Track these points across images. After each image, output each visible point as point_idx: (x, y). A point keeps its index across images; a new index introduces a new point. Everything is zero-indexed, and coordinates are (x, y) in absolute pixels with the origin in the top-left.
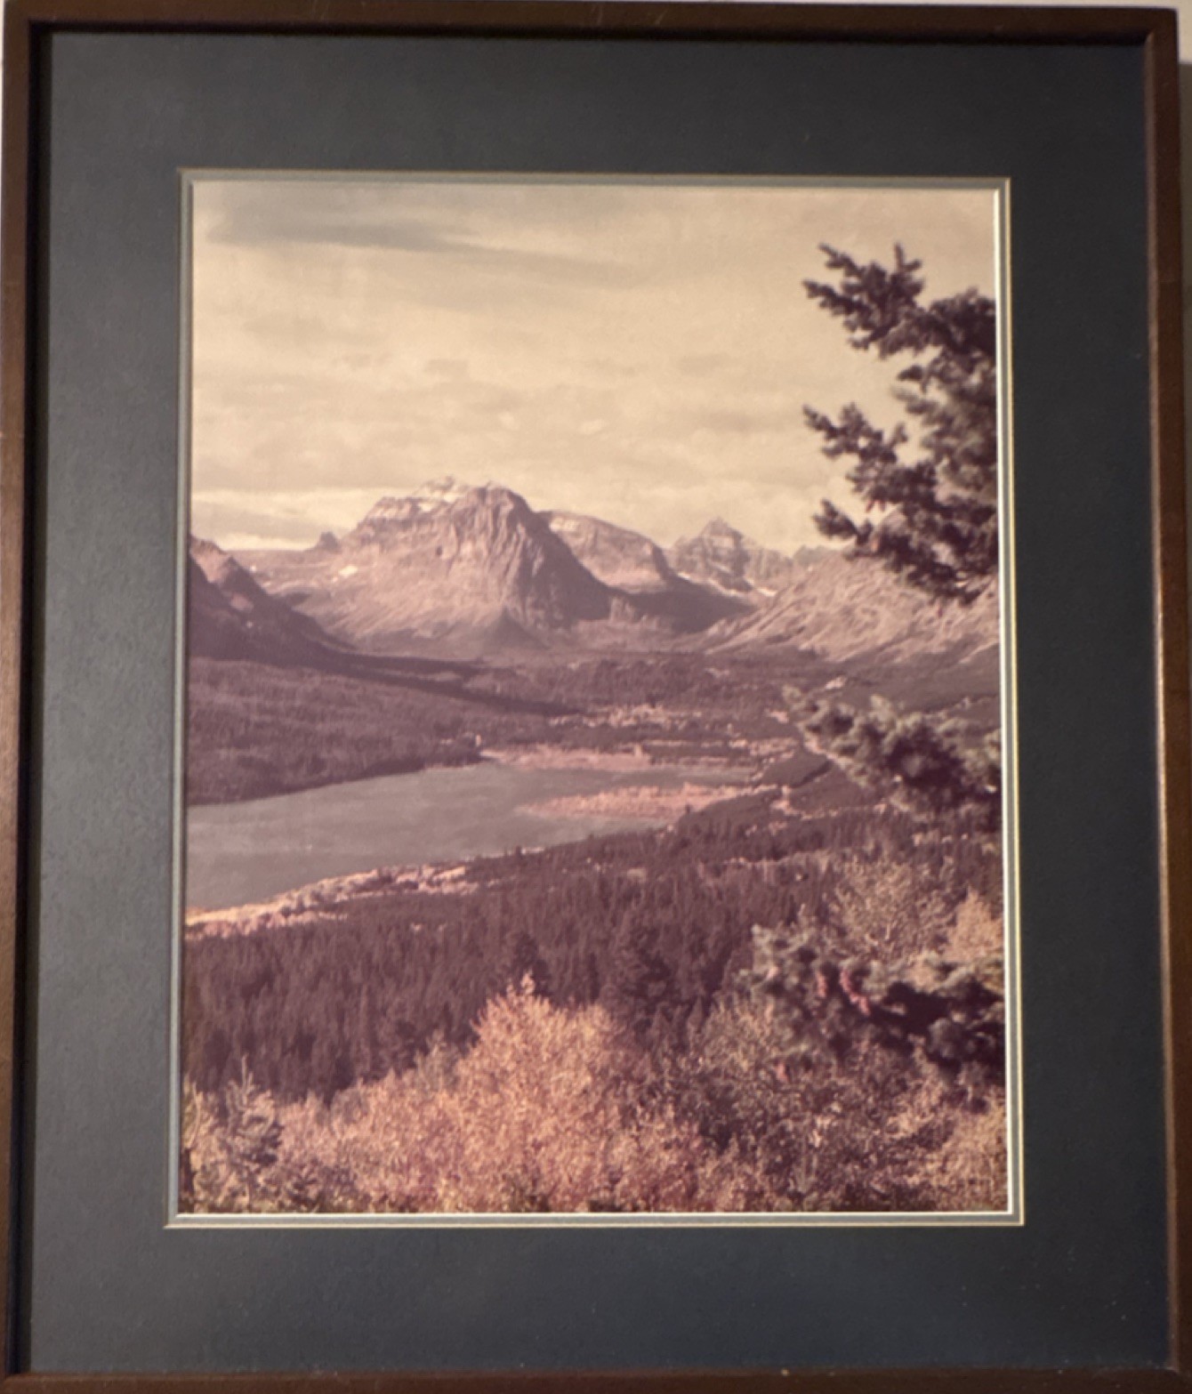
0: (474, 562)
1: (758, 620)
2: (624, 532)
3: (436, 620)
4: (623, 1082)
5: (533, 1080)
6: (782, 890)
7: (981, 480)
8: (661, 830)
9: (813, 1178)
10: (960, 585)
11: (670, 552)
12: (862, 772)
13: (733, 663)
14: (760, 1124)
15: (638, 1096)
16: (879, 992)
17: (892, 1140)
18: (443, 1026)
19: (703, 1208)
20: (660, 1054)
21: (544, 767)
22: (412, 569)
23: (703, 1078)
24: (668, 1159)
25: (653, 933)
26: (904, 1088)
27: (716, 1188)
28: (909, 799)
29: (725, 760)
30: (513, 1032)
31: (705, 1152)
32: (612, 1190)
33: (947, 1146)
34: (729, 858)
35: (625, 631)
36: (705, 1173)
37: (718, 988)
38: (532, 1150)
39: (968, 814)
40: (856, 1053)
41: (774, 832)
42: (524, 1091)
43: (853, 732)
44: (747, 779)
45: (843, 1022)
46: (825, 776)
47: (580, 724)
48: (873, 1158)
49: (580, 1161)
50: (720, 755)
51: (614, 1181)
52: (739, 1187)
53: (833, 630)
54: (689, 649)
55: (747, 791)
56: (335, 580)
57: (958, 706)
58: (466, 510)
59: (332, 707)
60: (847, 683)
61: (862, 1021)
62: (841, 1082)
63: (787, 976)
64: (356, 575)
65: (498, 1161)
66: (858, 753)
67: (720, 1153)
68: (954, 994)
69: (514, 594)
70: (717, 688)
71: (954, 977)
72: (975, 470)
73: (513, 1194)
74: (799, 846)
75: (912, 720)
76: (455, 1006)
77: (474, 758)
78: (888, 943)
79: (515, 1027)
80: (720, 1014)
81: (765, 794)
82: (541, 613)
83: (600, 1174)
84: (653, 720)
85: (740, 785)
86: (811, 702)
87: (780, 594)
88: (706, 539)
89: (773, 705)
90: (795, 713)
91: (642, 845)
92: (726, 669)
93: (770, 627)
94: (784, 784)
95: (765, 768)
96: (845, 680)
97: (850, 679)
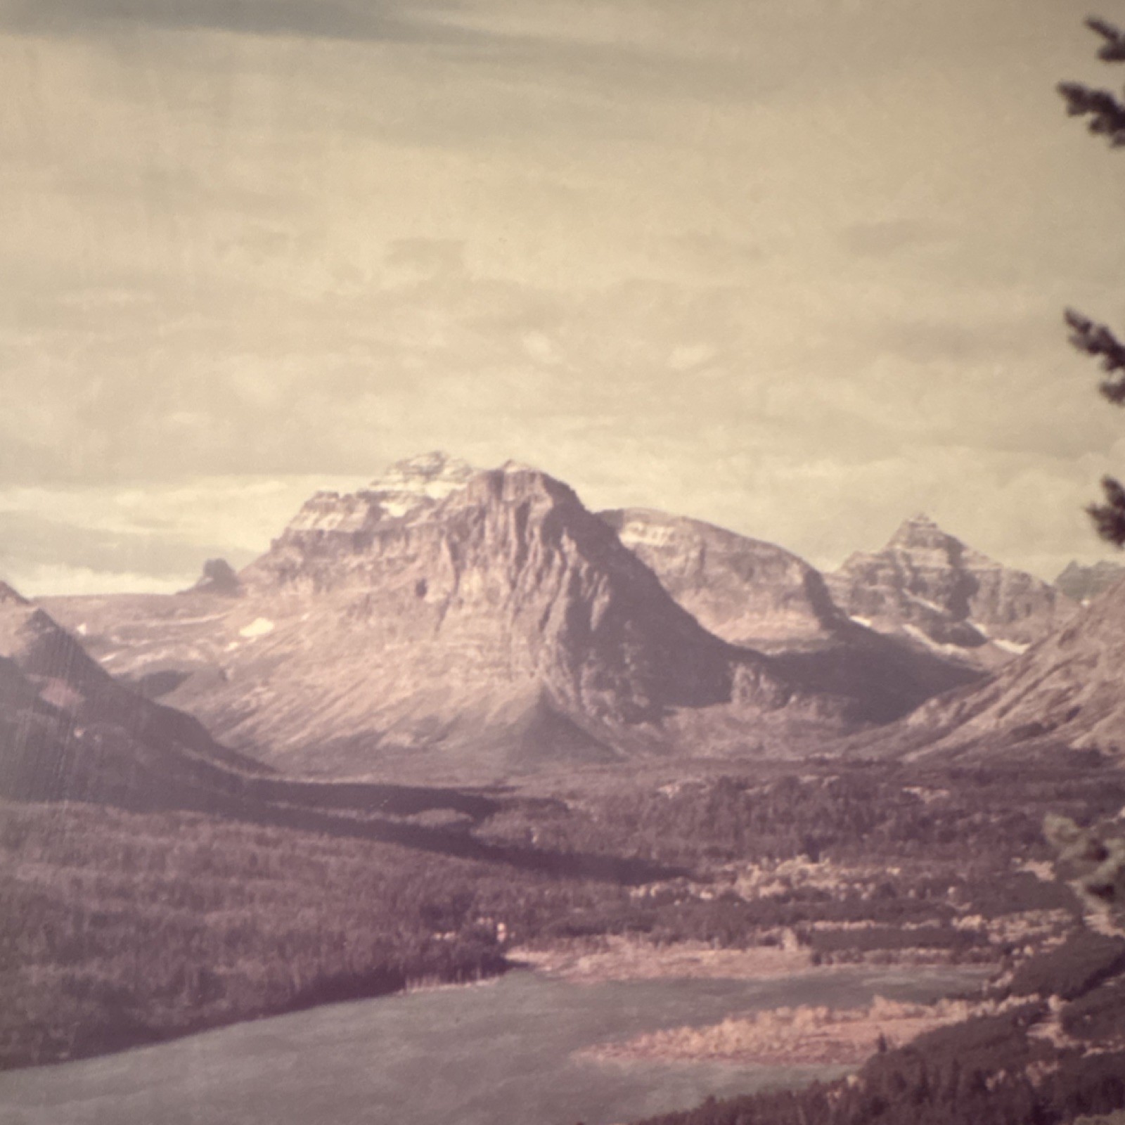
0: (485, 607)
1: (994, 698)
2: (753, 543)
3: (419, 715)
8: (835, 1085)
11: (835, 577)
13: (954, 776)
21: (623, 975)
22: (372, 621)
29: (945, 952)
35: (759, 724)
41: (1036, 1081)
44: (985, 986)
46: (1123, 976)
47: (683, 896)
50: (937, 945)
55: (988, 1006)
56: (233, 646)
58: (468, 511)
59: (234, 881)
64: (270, 637)
69: (559, 663)
70: (926, 823)
74: (1082, 1105)
77: (497, 966)
81: (1016, 1013)
82: (607, 696)
84: (814, 884)
85: (972, 997)
86: (1094, 842)
87: (1033, 649)
88: (898, 554)
89: (1027, 849)
90: (1067, 863)
91: (800, 1111)
92: (941, 788)
93: (1018, 709)
94: (1051, 993)
95: (1017, 963)
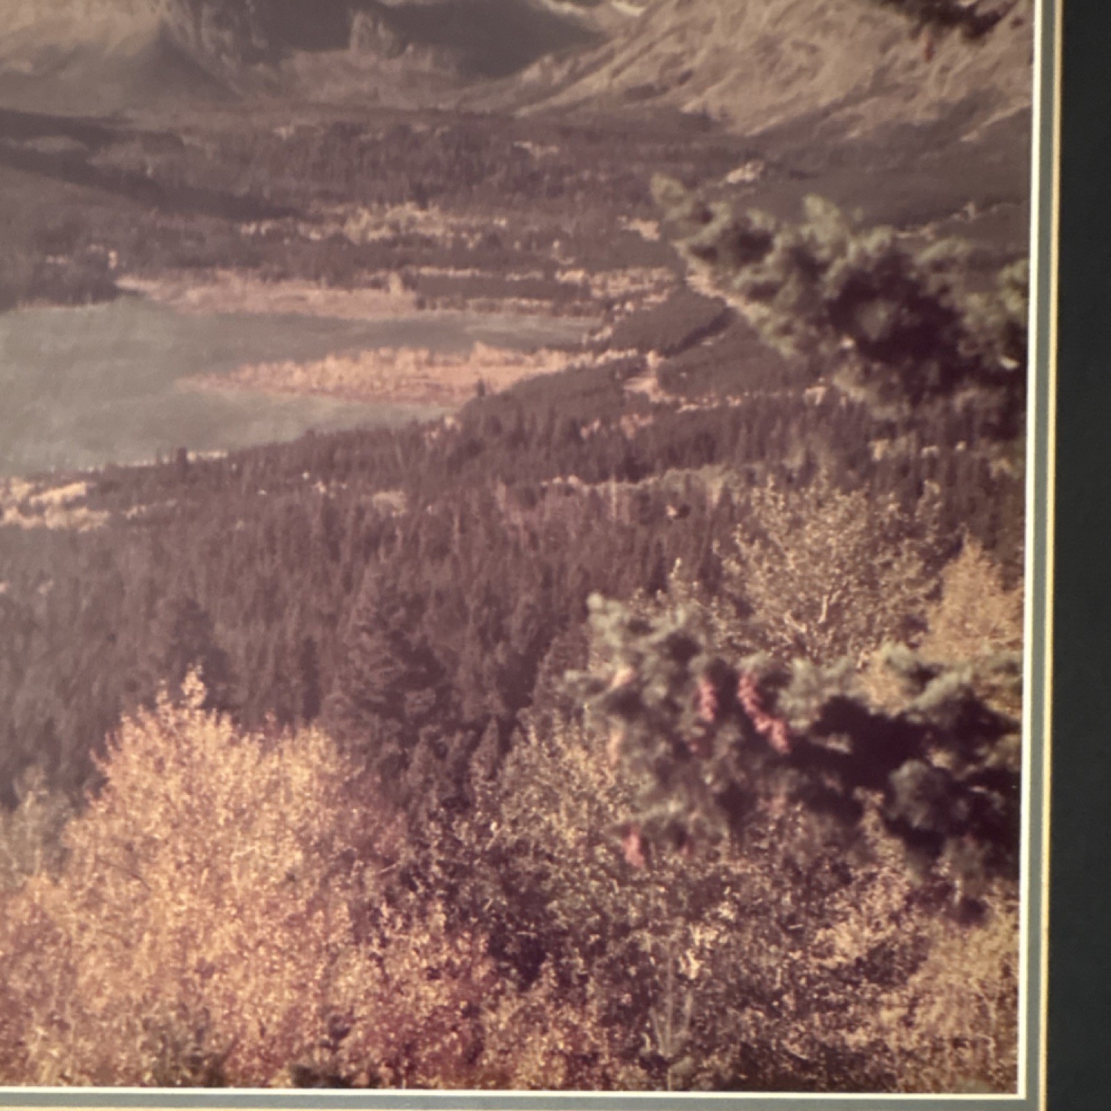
1: (610, 57)
3: (40, 43)
4: (358, 863)
5: (200, 858)
6: (642, 533)
8: (432, 425)
9: (684, 1033)
10: (965, 3)
12: (786, 330)
13: (566, 133)
14: (594, 938)
15: (383, 888)
16: (806, 713)
17: (821, 967)
18: (44, 758)
19: (492, 1083)
20: (423, 817)
21: (231, 308)
23: (498, 857)
24: (434, 995)
25: (416, 604)
26: (846, 880)
27: (516, 1047)
28: (866, 378)
29: (547, 304)
30: (166, 773)
31: (498, 986)
32: (334, 1049)
33: (916, 979)
34: (550, 477)
35: (375, 72)
36: (499, 1022)
37: (528, 702)
38: (197, 978)
39: (968, 408)
40: (763, 818)
41: (630, 433)
42: (184, 875)
43: (770, 259)
44: (585, 339)
45: (742, 764)
46: (722, 336)
47: (294, 235)
48: (788, 999)
49: (279, 999)
50: (539, 296)
51: (340, 1035)
52: (556, 1047)
53: (743, 78)
54: (483, 106)
55: (585, 358)
57: (957, 217)
60: (764, 174)
61: (775, 762)
62: (736, 869)
63: (647, 683)
65: (136, 996)
66: (780, 297)
67: (523, 988)
68: (935, 719)
70: (535, 177)
71: (935, 690)
73: (162, 1055)
74: (674, 458)
75: (875, 241)
76: (65, 727)
77: (106, 291)
78: (824, 628)
79: (169, 765)
80: (529, 747)
81: (615, 366)
82: (227, 36)
83: (315, 1022)
84: (422, 231)
85: (572, 348)
86: (699, 205)
87: (649, 12)
89: (634, 208)
90: (672, 224)
91: (398, 450)
92: (551, 144)
93: (631, 71)
94: (649, 349)
95: (617, 319)
96: (760, 168)
97: (769, 165)
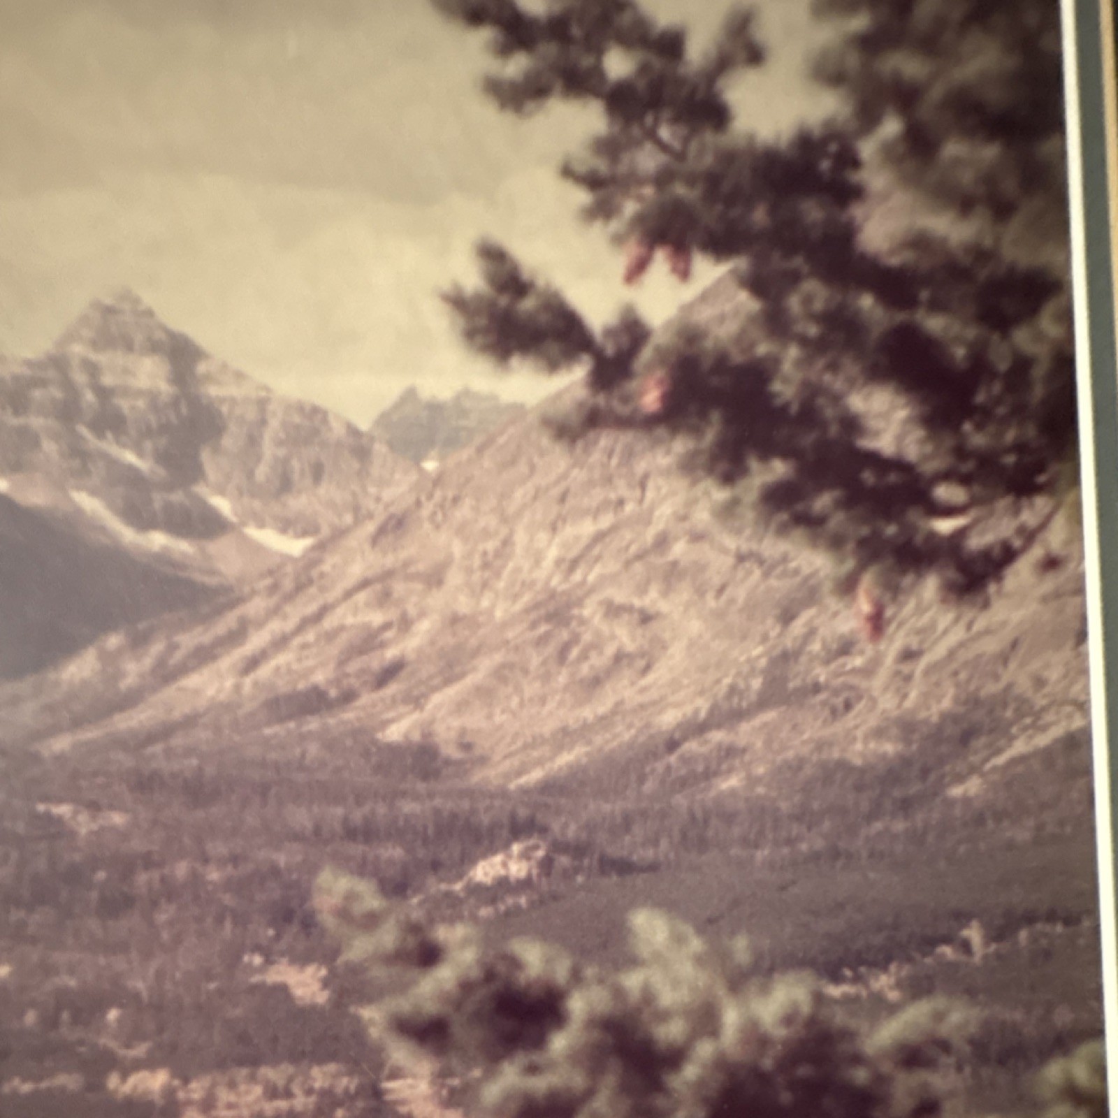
1: (237, 636)
7: (1010, 186)
10: (945, 526)
43: (560, 1043)
53: (501, 674)
57: (947, 951)
60: (547, 865)
70: (75, 876)
72: (990, 152)
75: (777, 1003)
86: (414, 929)
87: (321, 547)
88: (75, 363)
89: (278, 937)
90: (355, 970)
92: (112, 807)
93: (281, 659)
96: (540, 853)
97: (558, 847)
